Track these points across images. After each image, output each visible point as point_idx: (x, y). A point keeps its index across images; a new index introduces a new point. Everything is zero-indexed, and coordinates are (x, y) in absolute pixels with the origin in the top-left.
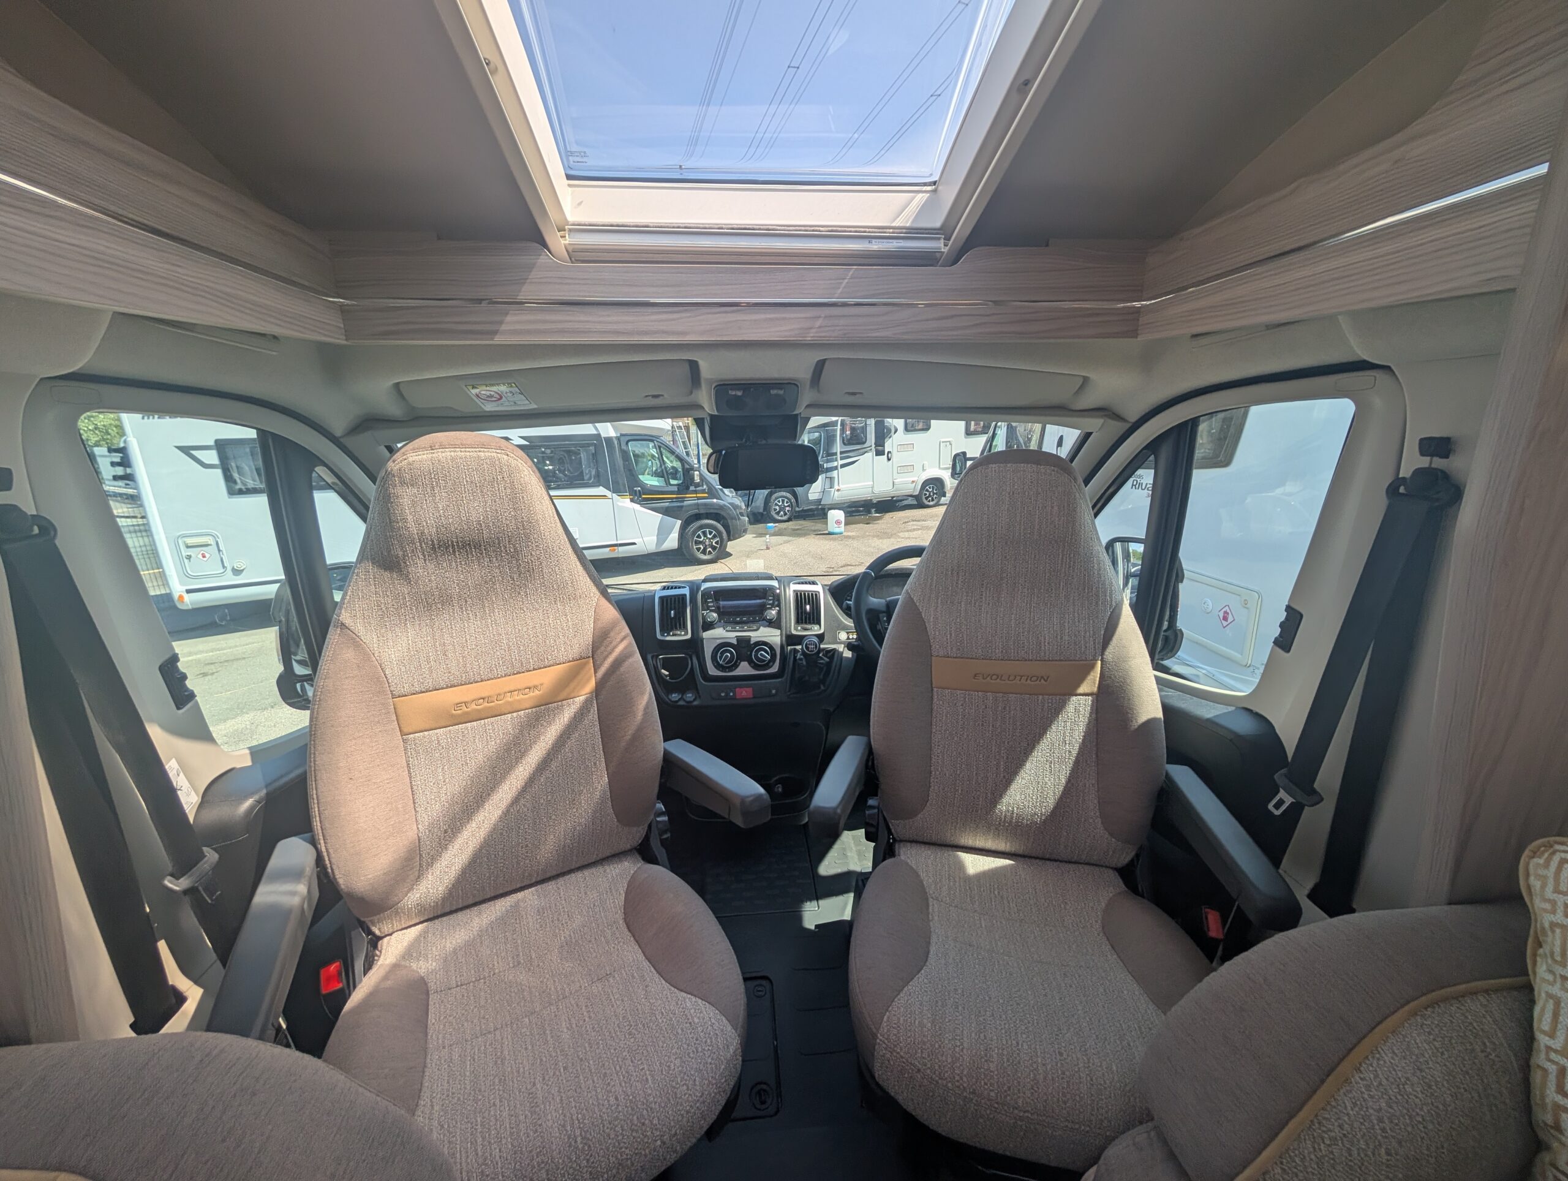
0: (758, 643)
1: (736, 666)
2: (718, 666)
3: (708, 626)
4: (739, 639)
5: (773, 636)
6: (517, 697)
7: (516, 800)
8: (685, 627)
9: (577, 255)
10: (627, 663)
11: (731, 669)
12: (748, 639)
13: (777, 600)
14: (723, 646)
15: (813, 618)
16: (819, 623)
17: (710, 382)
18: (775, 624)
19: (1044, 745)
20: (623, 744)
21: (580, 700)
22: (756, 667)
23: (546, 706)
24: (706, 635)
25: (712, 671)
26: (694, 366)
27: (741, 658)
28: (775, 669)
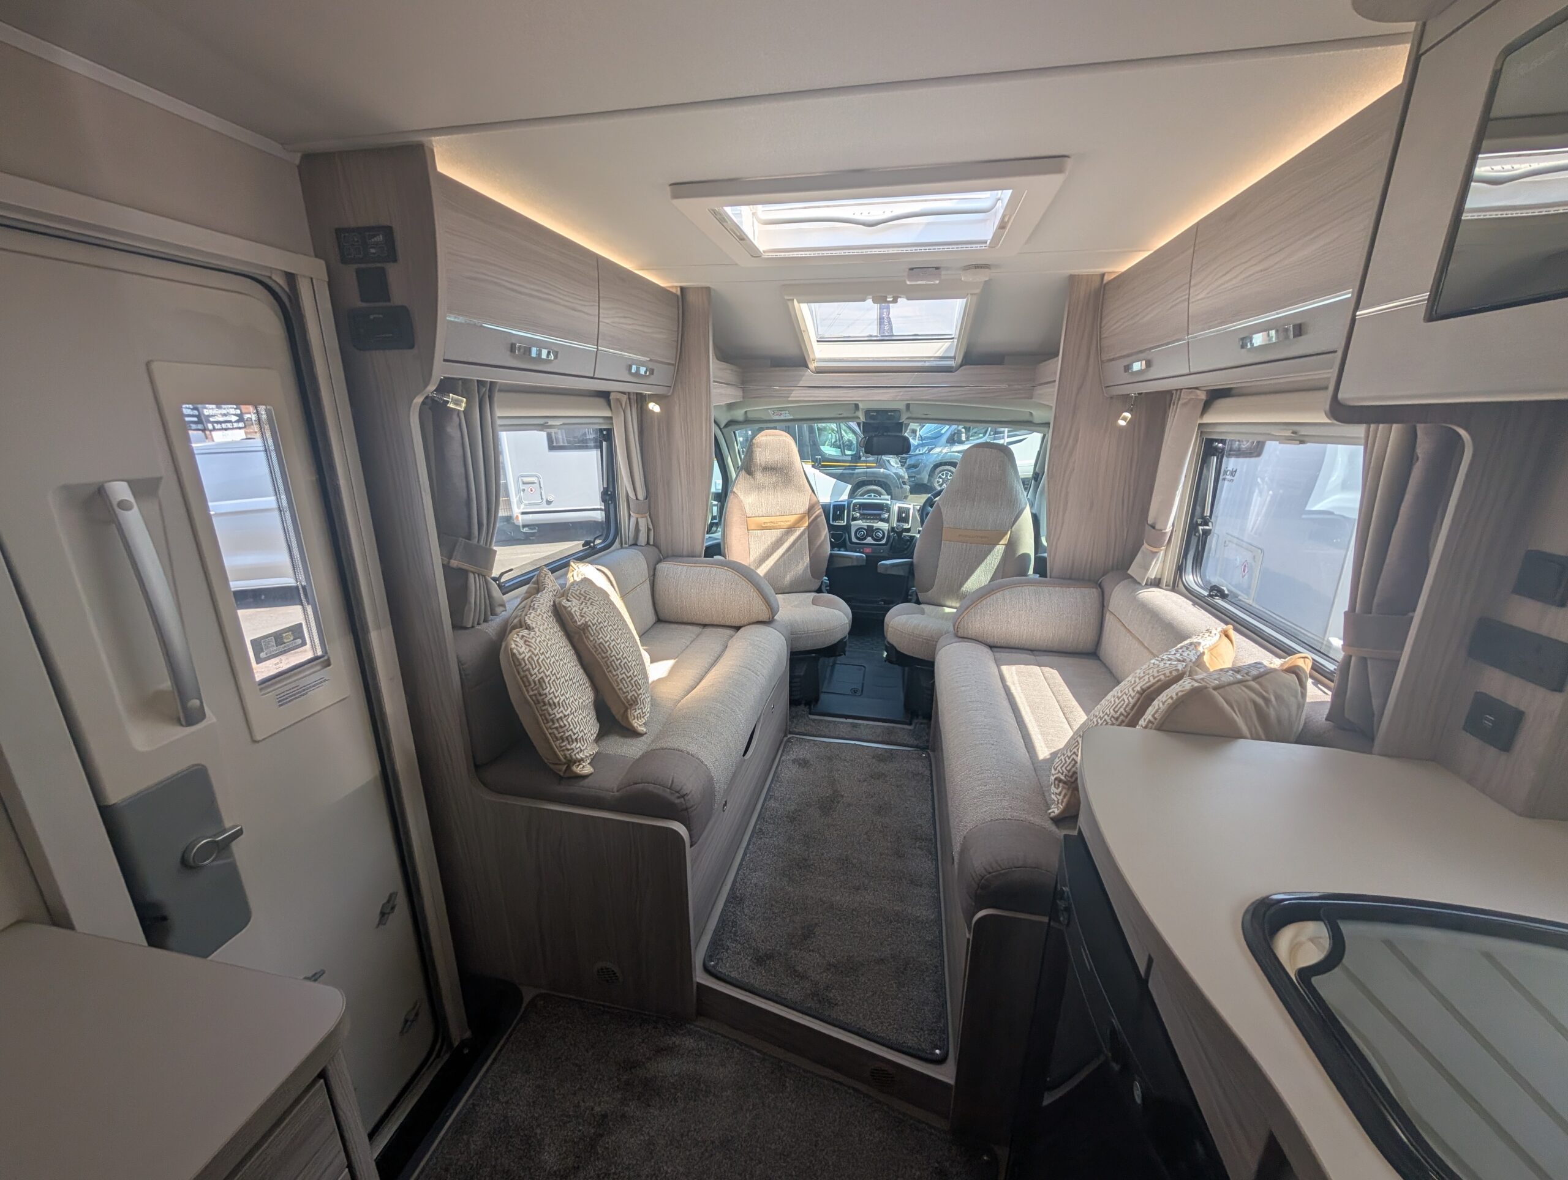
0: (876, 529)
1: (865, 539)
2: (858, 538)
3: (854, 519)
4: (868, 526)
5: (884, 526)
6: (782, 524)
7: (779, 560)
8: (844, 520)
9: (819, 371)
10: (819, 519)
11: (863, 539)
12: (873, 526)
13: (888, 510)
14: (859, 529)
15: (906, 520)
16: (908, 523)
17: (863, 409)
18: (887, 521)
19: (983, 565)
20: (816, 546)
21: (802, 529)
22: (875, 540)
23: (790, 530)
24: (852, 523)
25: (854, 540)
26: (857, 406)
27: (868, 535)
28: (884, 541)
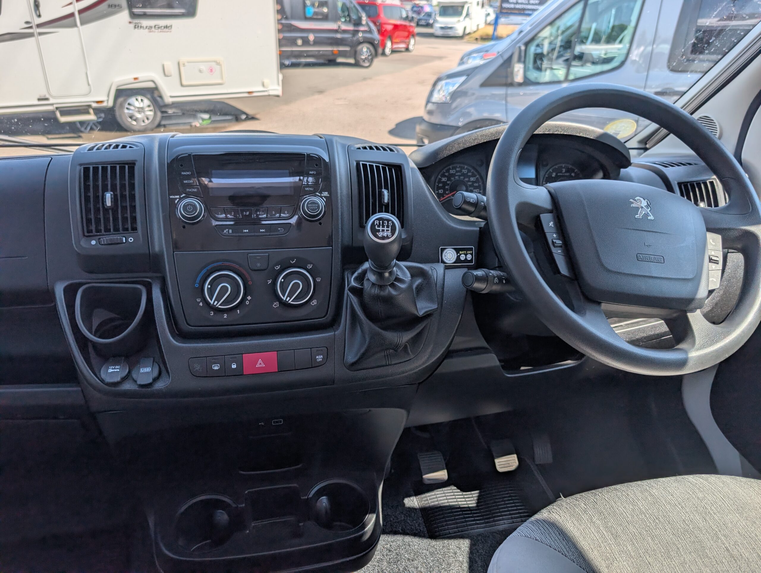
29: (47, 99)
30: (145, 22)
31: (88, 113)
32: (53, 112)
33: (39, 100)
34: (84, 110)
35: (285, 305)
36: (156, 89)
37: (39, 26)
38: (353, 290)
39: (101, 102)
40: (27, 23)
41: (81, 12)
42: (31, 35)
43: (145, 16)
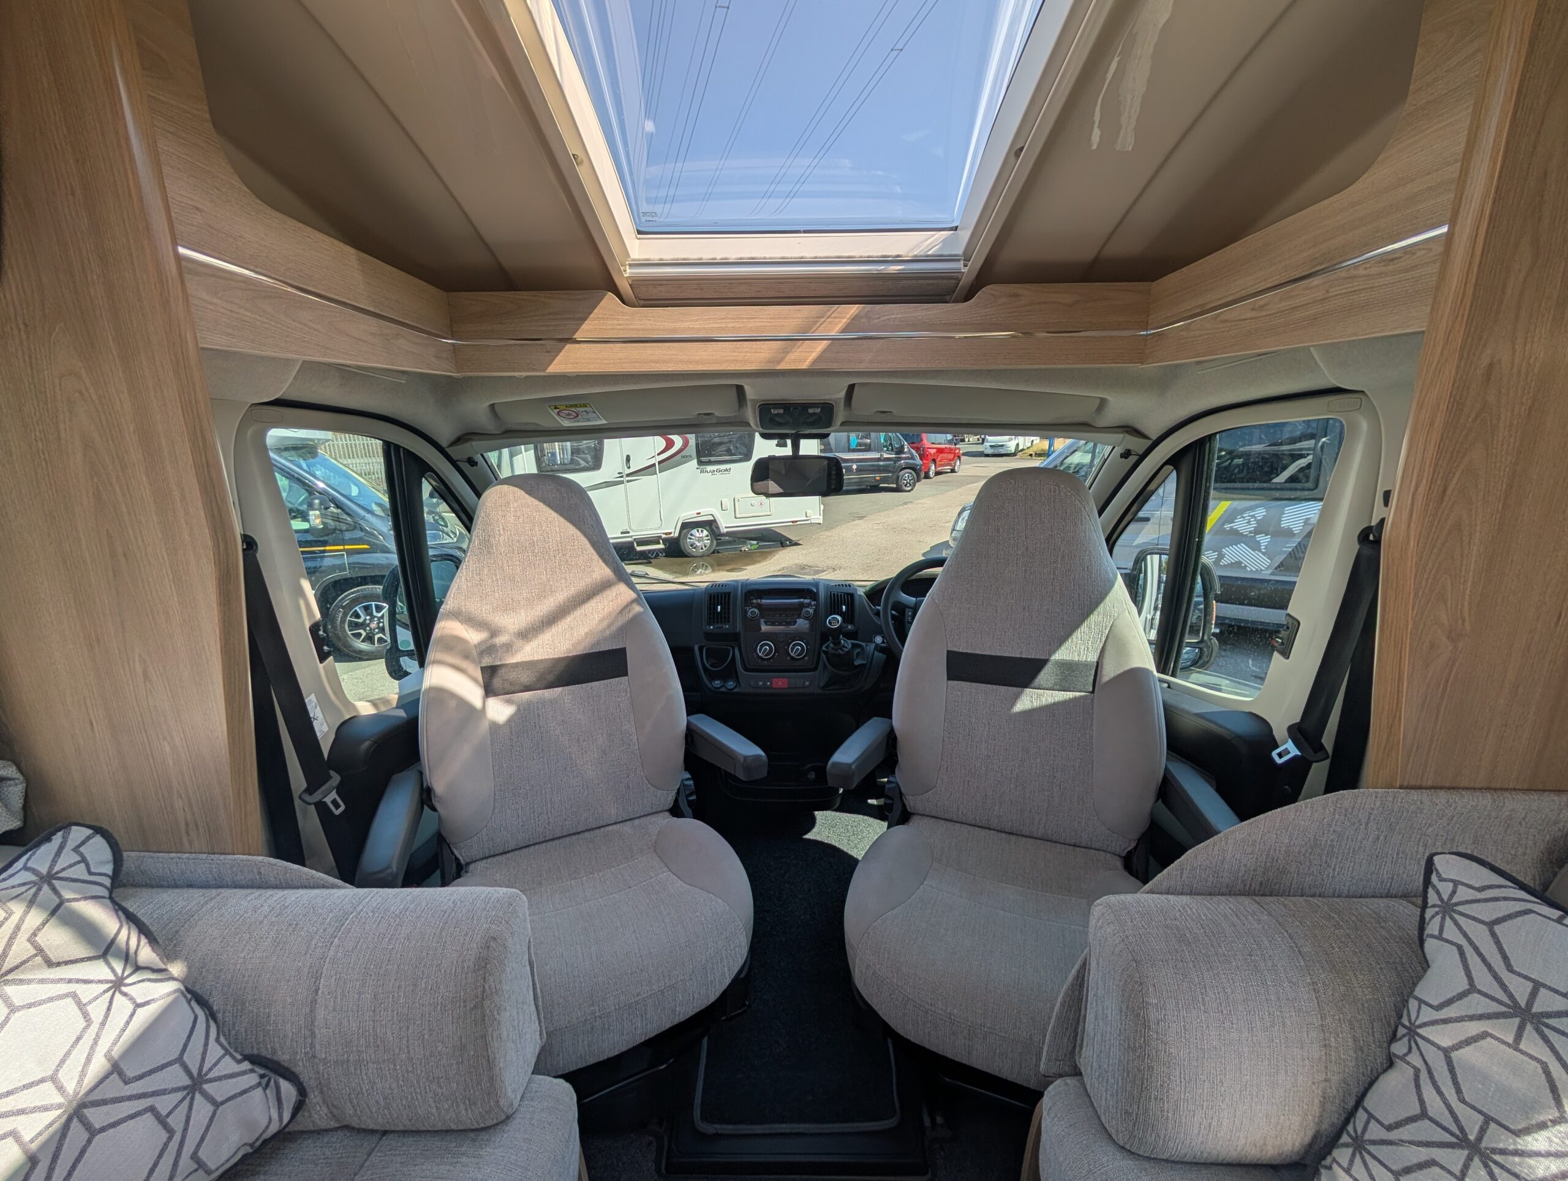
29: (628, 532)
30: (709, 468)
31: (659, 543)
32: (632, 543)
33: (622, 533)
34: (655, 540)
35: (792, 658)
36: (714, 521)
37: (628, 475)
38: (824, 652)
39: (670, 533)
40: (619, 473)
41: (660, 463)
42: (622, 482)
43: (710, 463)
